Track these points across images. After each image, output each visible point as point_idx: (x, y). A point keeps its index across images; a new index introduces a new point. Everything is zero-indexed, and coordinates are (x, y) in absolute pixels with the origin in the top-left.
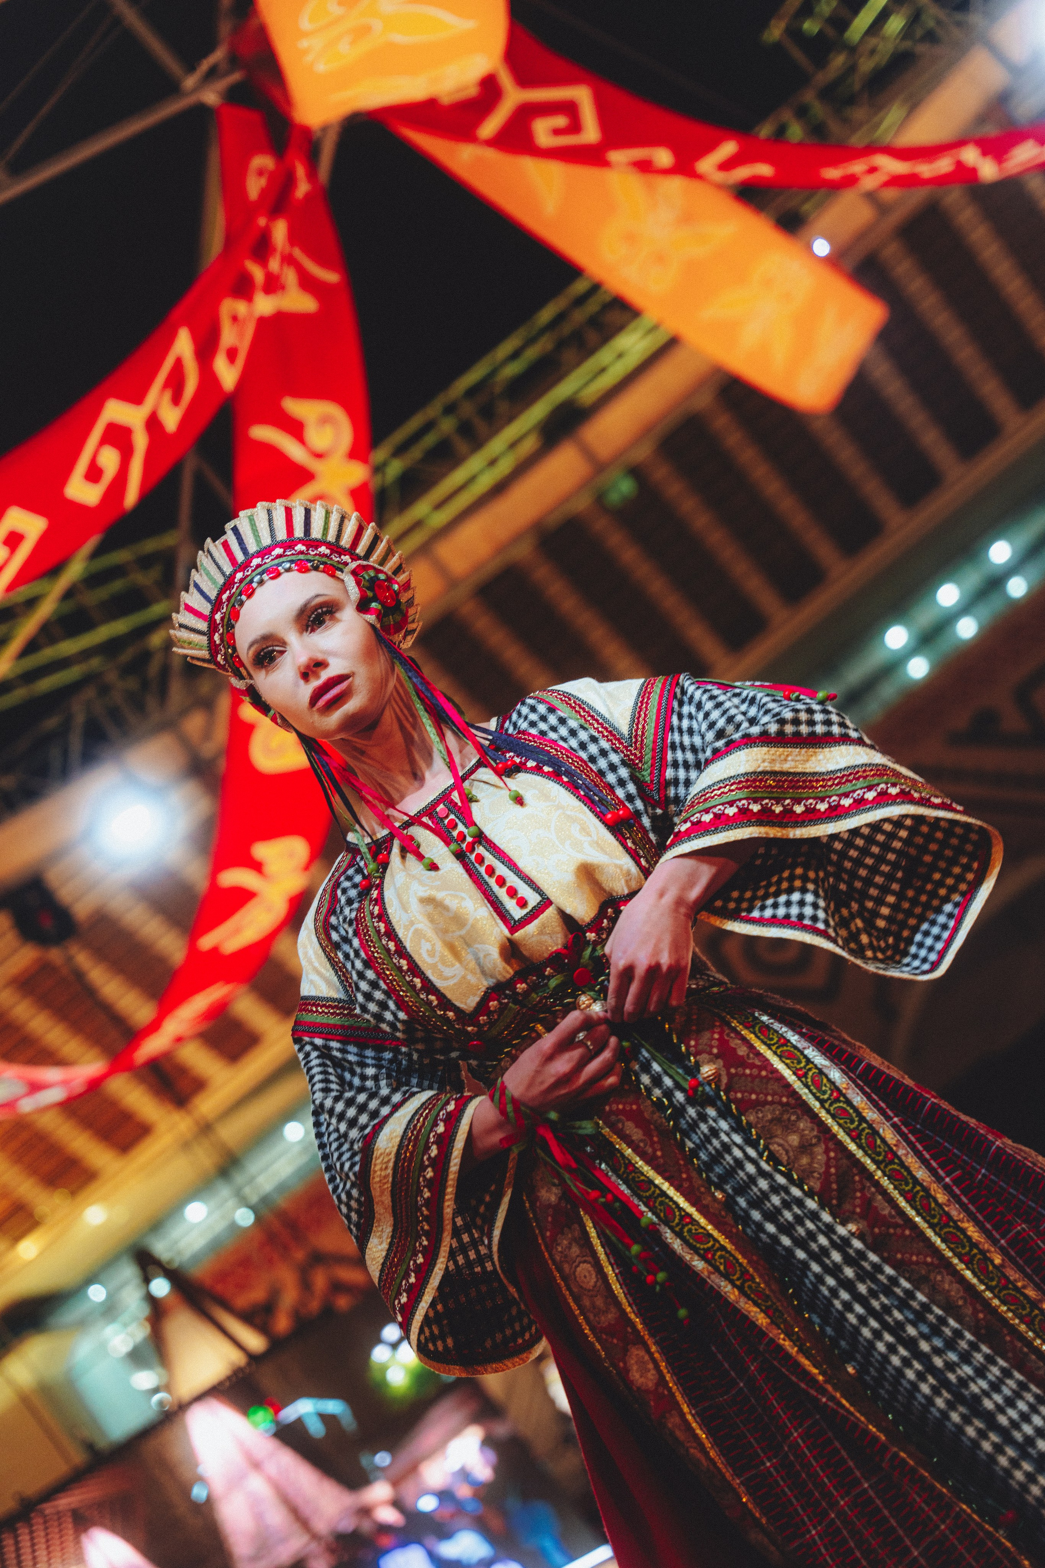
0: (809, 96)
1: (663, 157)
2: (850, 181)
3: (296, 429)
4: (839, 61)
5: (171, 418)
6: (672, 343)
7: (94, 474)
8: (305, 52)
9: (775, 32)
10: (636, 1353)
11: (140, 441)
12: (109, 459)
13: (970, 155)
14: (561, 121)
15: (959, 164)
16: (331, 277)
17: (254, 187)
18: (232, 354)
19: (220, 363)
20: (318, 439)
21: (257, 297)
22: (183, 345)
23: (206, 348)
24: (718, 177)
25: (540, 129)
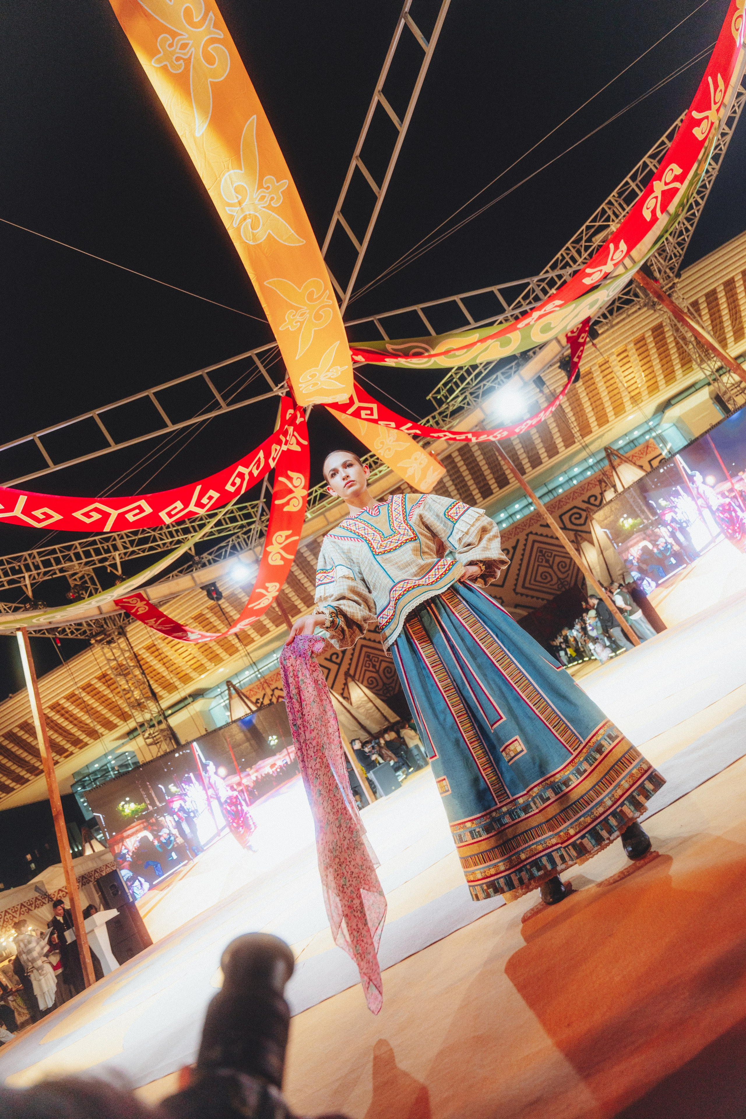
0: (436, 413)
1: (393, 424)
2: (439, 437)
3: (290, 479)
5: (256, 473)
6: (391, 471)
9: (429, 397)
11: (247, 477)
12: (238, 481)
13: (470, 436)
14: (369, 412)
15: (467, 437)
16: (305, 443)
17: (288, 417)
18: (274, 459)
19: (270, 461)
20: (296, 482)
21: (283, 445)
22: (261, 454)
23: (267, 456)
24: (407, 431)
25: (363, 413)
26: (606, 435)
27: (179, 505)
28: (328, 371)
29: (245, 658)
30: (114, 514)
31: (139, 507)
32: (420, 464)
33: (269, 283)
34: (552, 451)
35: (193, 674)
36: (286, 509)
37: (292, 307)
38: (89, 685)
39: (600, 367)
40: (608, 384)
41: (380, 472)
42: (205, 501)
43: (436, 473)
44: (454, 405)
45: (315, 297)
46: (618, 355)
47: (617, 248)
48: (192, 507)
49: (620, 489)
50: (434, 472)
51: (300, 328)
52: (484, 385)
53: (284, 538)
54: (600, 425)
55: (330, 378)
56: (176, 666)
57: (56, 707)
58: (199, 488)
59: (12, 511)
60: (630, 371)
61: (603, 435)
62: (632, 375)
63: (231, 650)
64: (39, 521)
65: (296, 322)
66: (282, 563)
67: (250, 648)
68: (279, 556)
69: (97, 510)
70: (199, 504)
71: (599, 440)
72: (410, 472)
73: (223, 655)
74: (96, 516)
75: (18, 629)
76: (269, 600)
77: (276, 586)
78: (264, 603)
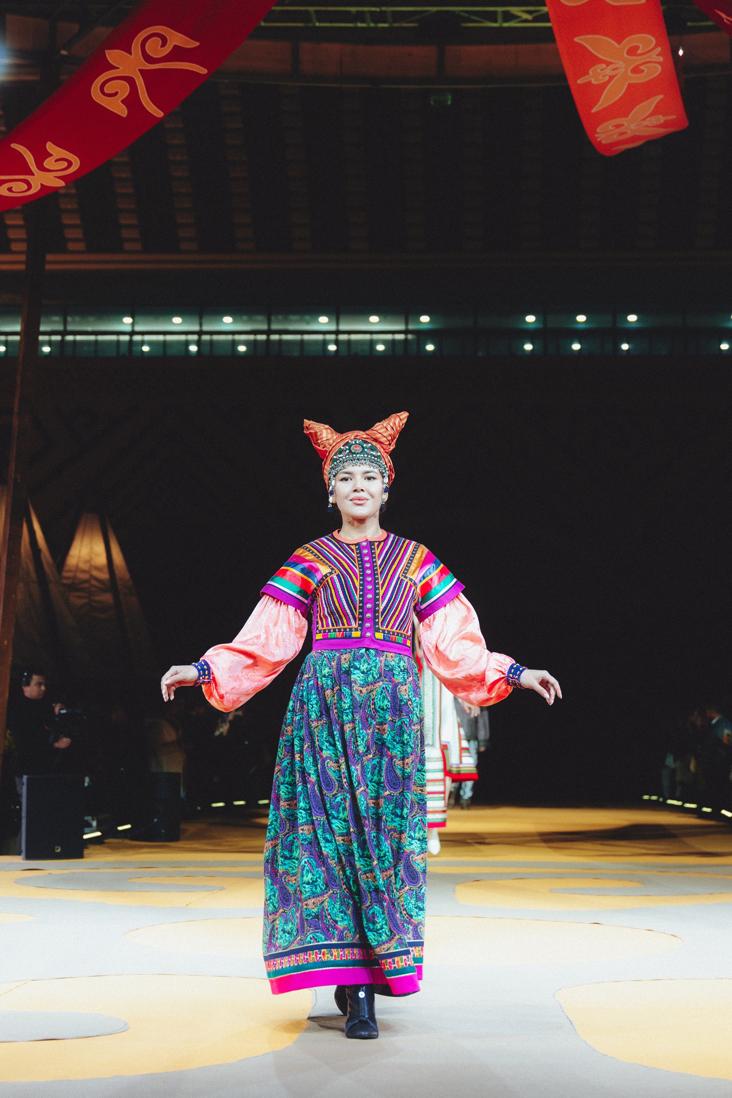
32: (636, 70)
41: (508, 17)
43: (660, 116)
50: (655, 110)
53: (168, 49)
66: (122, 111)
68: (124, 90)
72: (596, 75)
76: (30, 187)
77: (70, 164)
78: (10, 189)
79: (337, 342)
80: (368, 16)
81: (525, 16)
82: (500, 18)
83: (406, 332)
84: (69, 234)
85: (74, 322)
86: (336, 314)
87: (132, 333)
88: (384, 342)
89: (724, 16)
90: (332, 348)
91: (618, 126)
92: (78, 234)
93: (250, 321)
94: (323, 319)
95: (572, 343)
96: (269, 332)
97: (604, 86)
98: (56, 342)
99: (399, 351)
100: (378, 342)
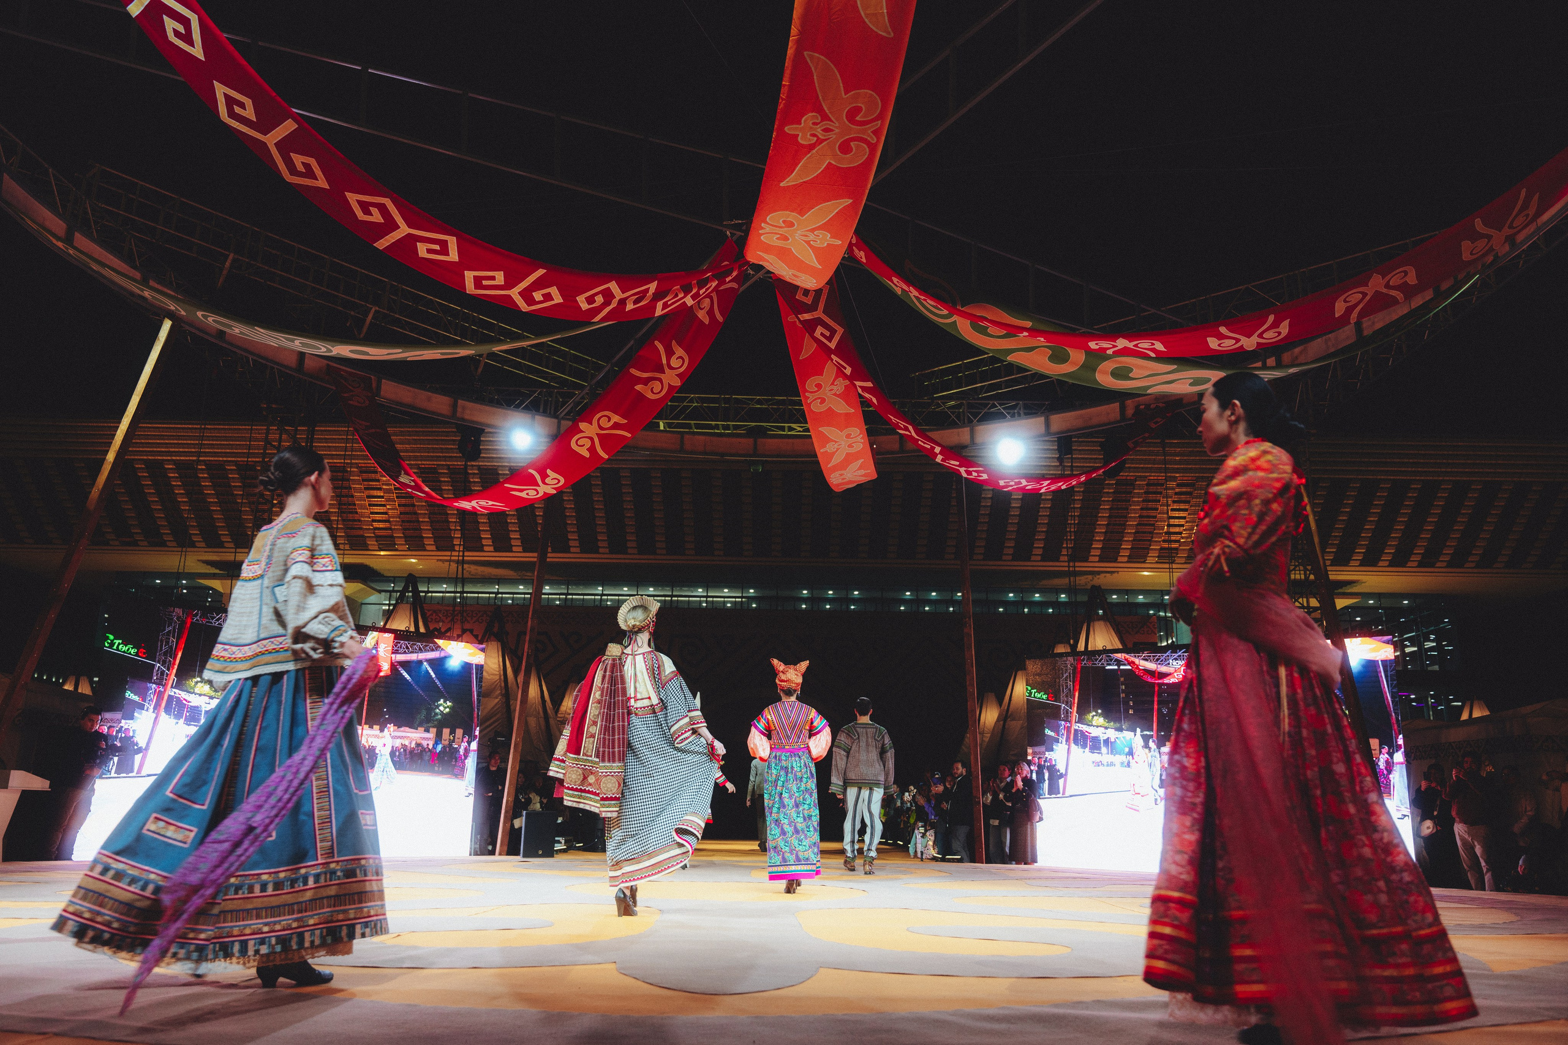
1: (848, 370)
3: (670, 352)
4: (926, 399)
5: (630, 306)
7: (591, 300)
8: (762, 228)
10: (595, 728)
11: (614, 304)
12: (599, 299)
14: (828, 334)
16: (720, 318)
18: (665, 306)
19: (660, 305)
20: (675, 363)
21: (689, 296)
22: (653, 287)
23: (659, 295)
24: (860, 391)
25: (819, 330)
26: (1103, 575)
27: (500, 277)
28: (812, 230)
29: (454, 566)
30: (404, 230)
31: (444, 244)
32: (850, 446)
33: (811, 57)
34: (1023, 552)
35: (372, 543)
36: (638, 387)
37: (819, 110)
38: (221, 466)
39: (1147, 485)
40: (1145, 513)
41: (791, 429)
42: (538, 296)
43: (863, 472)
44: (939, 406)
45: (858, 118)
46: (1178, 485)
47: (1275, 325)
48: (514, 293)
49: (1081, 647)
50: (860, 468)
51: (811, 147)
52: (994, 406)
53: (611, 423)
54: (1102, 559)
55: (808, 243)
56: (357, 517)
57: (156, 468)
58: (541, 272)
59: (265, 133)
60: (1182, 514)
61: (1099, 573)
62: (1182, 522)
63: (444, 543)
64: (293, 170)
65: (813, 135)
66: (587, 454)
67: (470, 556)
68: (588, 444)
69: (382, 209)
70: (526, 295)
71: (1090, 577)
72: (830, 448)
73: (429, 543)
74: (376, 217)
75: (171, 316)
76: (538, 493)
77: (559, 481)
78: (527, 494)
79: (707, 602)
80: (720, 426)
81: (799, 429)
82: (786, 429)
83: (742, 597)
84: (571, 543)
85: (572, 589)
86: (707, 586)
87: (602, 595)
88: (731, 602)
89: (892, 418)
90: (704, 605)
91: (841, 475)
92: (577, 544)
93: (661, 590)
94: (700, 590)
95: (826, 605)
96: (672, 596)
97: (834, 453)
98: (563, 598)
99: (738, 607)
100: (728, 602)
